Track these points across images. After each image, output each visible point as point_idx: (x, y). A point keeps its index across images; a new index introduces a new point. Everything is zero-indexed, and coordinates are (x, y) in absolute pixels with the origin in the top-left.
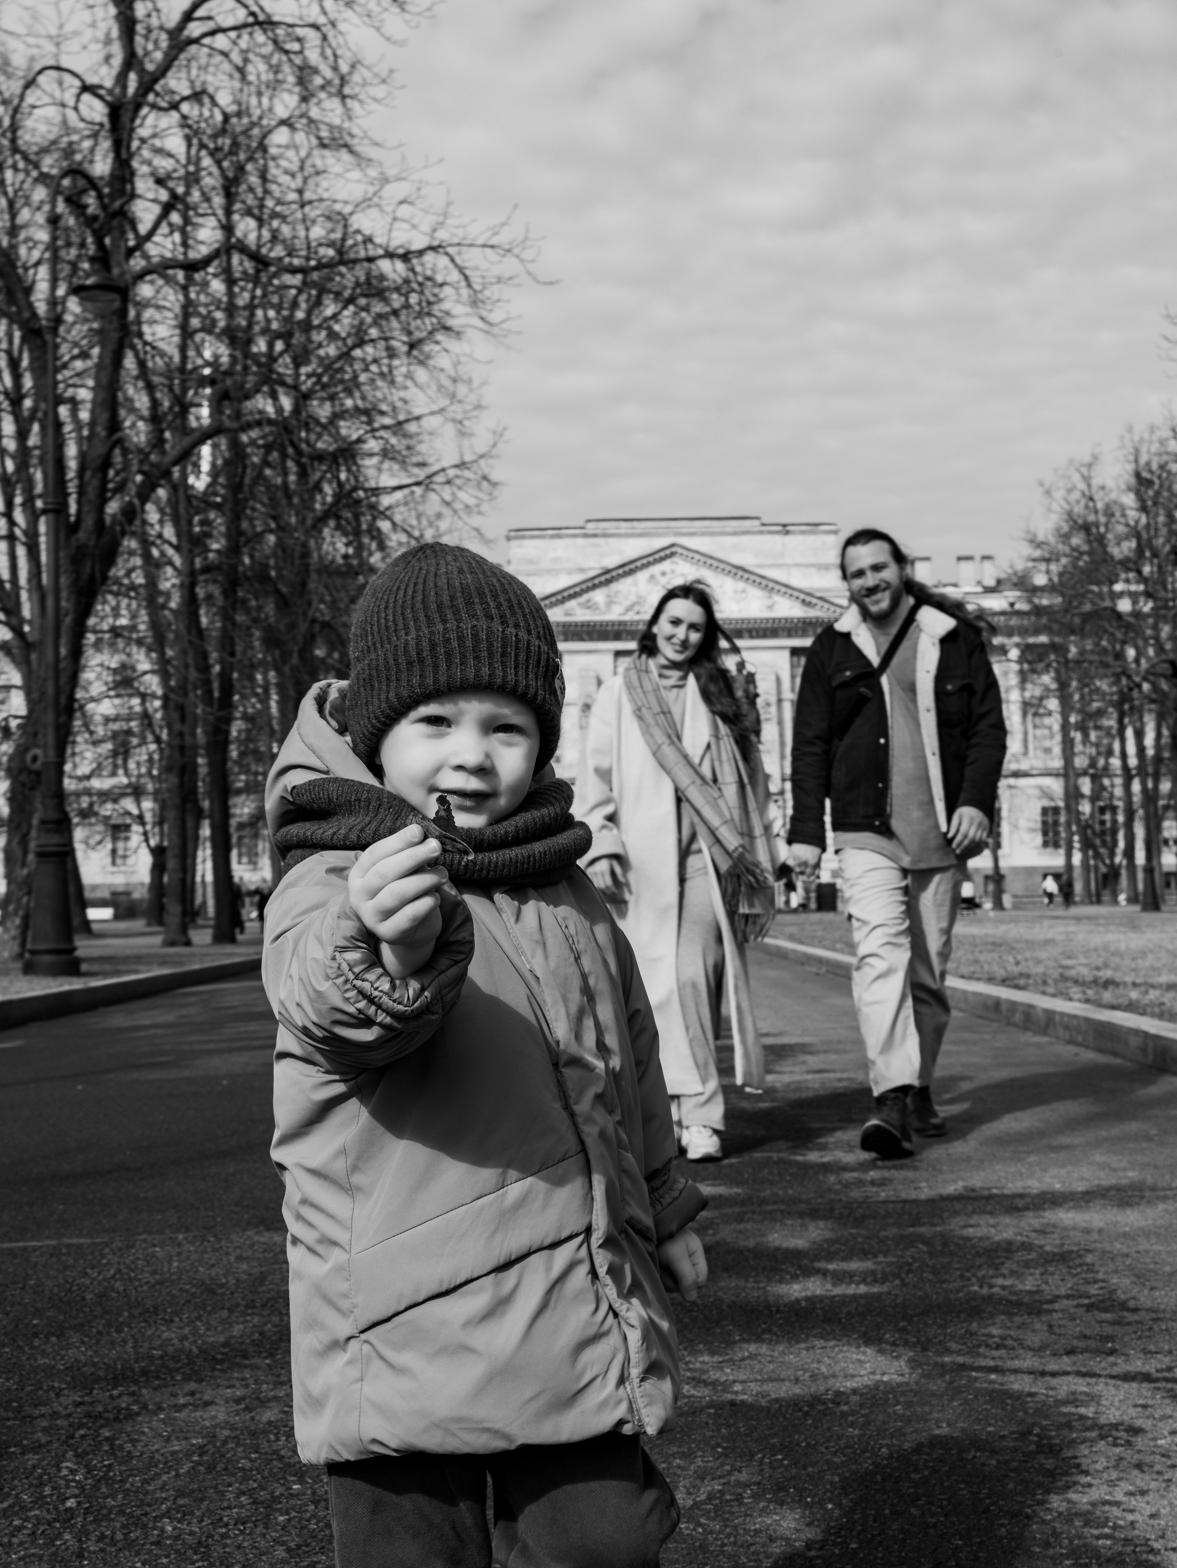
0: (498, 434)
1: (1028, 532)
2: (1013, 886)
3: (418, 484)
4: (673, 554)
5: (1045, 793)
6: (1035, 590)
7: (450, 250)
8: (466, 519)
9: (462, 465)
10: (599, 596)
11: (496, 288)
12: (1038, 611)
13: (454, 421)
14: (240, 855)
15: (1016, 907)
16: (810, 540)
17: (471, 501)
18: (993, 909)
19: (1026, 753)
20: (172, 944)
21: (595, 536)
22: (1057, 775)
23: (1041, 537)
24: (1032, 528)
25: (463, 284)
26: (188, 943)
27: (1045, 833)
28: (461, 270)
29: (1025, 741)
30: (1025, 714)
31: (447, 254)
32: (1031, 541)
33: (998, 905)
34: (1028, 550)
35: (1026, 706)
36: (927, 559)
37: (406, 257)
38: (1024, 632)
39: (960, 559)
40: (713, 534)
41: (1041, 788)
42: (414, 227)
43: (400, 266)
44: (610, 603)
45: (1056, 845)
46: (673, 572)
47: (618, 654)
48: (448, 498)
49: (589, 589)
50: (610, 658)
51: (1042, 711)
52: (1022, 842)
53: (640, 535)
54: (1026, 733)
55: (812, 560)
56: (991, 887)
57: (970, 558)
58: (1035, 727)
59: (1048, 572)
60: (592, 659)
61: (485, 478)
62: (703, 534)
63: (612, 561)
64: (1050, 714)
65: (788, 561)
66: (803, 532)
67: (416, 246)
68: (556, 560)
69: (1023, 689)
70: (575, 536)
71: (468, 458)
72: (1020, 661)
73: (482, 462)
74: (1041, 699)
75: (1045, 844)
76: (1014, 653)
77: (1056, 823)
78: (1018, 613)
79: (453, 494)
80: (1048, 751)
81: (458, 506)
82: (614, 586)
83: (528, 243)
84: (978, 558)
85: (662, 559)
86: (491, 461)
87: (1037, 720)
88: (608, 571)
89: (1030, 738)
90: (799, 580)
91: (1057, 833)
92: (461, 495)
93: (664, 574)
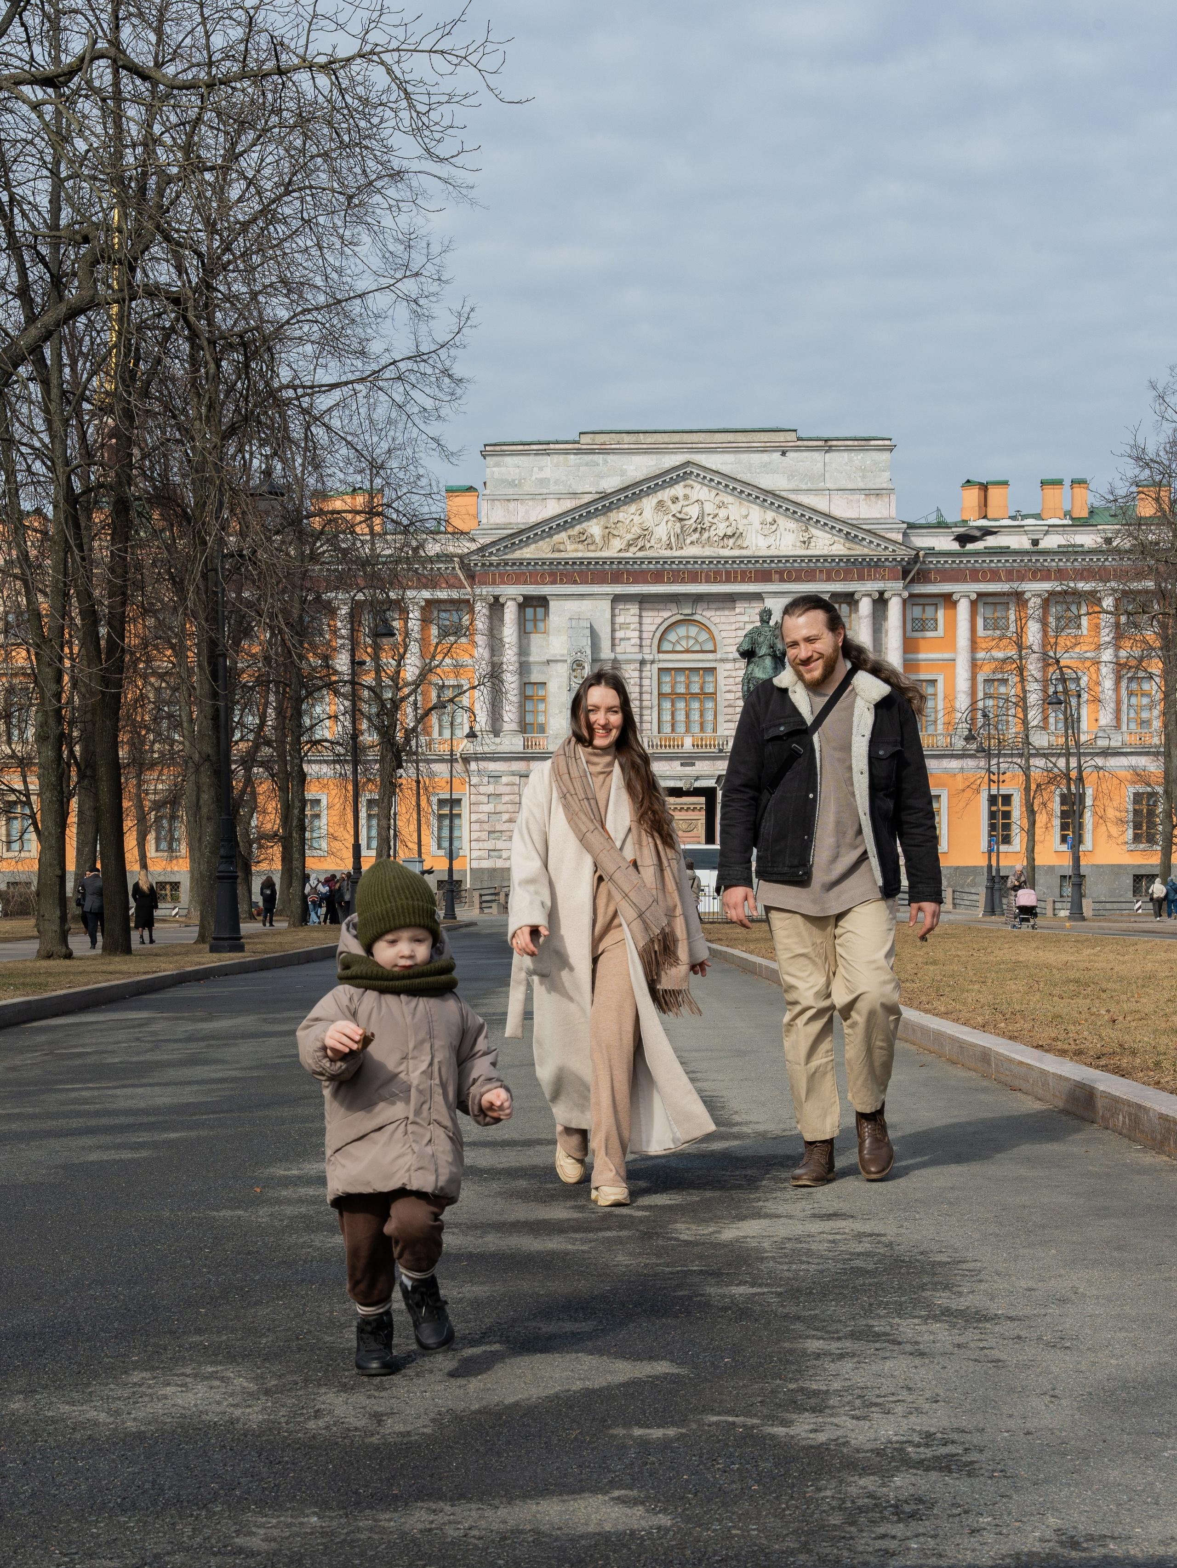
0: (464, 318)
1: (1135, 446)
2: (1094, 889)
3: (362, 380)
4: (686, 476)
5: (1139, 776)
6: (1140, 522)
7: (386, 57)
8: (422, 426)
9: (418, 357)
10: (595, 528)
11: (446, 109)
12: (1143, 549)
13: (407, 299)
14: (158, 840)
15: (1098, 915)
16: (858, 458)
17: (429, 403)
18: (1070, 918)
19: (1118, 727)
20: (49, 956)
21: (592, 452)
22: (1157, 754)
23: (1151, 452)
24: (1140, 441)
25: (404, 104)
26: (69, 956)
27: (1137, 826)
28: (401, 85)
29: (1118, 711)
30: (1118, 680)
31: (382, 63)
32: (1138, 459)
33: (1077, 913)
34: (1132, 470)
35: (1120, 667)
36: (1005, 483)
37: (329, 67)
38: (1121, 575)
39: (1043, 483)
40: (737, 450)
41: (1134, 769)
42: (340, 26)
43: (323, 81)
44: (608, 536)
45: (1151, 840)
46: (686, 497)
47: (617, 599)
48: (399, 399)
49: (582, 519)
50: (606, 605)
51: (1141, 674)
52: (1110, 836)
53: (647, 451)
54: (1118, 702)
55: (861, 485)
56: (1068, 890)
57: (1058, 483)
58: (1131, 694)
59: (1157, 500)
60: (585, 606)
61: (446, 372)
62: (725, 451)
63: (611, 484)
64: (1151, 677)
65: (829, 485)
66: (849, 449)
67: (342, 53)
68: (542, 482)
69: (1118, 648)
70: (566, 452)
71: (424, 349)
72: (1116, 613)
73: (443, 353)
74: (1141, 659)
75: (1137, 838)
76: (1108, 603)
77: (1151, 813)
78: (1118, 551)
79: (407, 393)
80: (1145, 723)
81: (412, 409)
82: (614, 516)
83: (490, 47)
84: (1067, 483)
85: (673, 482)
86: (453, 352)
87: (1134, 686)
88: (605, 496)
89: (1124, 707)
90: (842, 508)
91: (1152, 825)
92: (415, 394)
93: (675, 500)
